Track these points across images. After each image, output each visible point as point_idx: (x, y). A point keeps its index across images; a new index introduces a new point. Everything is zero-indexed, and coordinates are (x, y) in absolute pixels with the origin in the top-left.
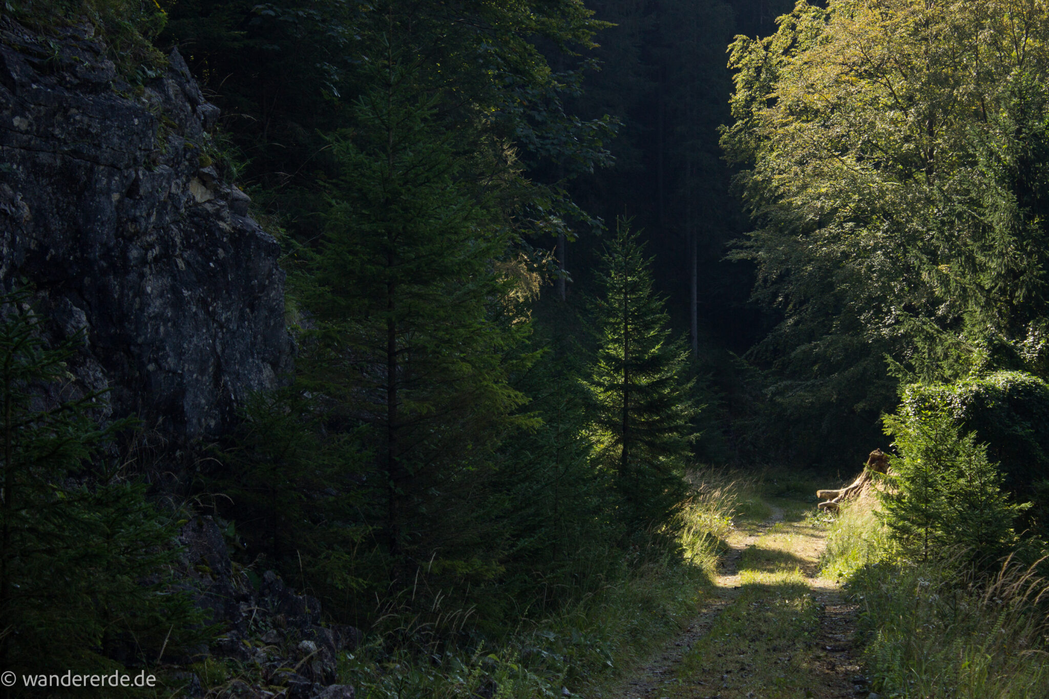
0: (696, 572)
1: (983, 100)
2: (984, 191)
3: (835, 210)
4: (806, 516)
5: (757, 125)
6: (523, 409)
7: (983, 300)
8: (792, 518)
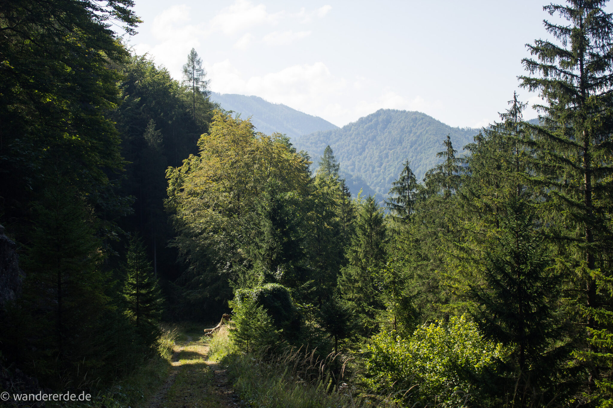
0: (166, 361)
1: (256, 189)
2: (261, 220)
3: (206, 228)
4: (200, 339)
5: (177, 199)
6: (110, 303)
7: (262, 258)
8: (196, 340)
